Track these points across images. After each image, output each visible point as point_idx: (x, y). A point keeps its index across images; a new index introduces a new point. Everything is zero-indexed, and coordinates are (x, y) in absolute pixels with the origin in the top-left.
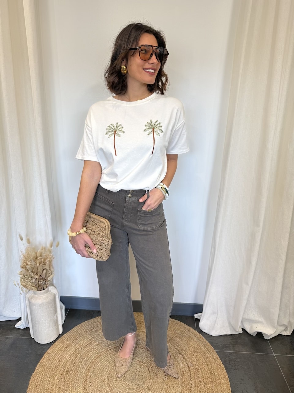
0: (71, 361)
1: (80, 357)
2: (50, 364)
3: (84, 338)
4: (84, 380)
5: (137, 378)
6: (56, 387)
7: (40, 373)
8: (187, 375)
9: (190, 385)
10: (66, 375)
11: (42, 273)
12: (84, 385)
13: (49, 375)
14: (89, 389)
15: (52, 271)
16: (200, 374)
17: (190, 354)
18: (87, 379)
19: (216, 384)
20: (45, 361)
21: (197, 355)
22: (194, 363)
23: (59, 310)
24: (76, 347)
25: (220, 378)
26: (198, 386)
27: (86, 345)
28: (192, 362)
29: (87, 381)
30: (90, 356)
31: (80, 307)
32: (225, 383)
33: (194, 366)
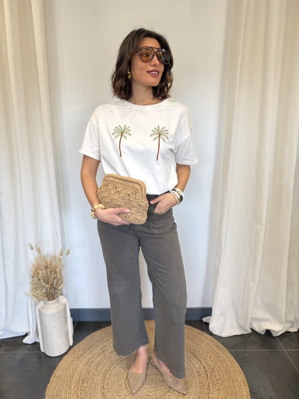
0: (85, 370)
1: (94, 366)
2: (65, 374)
3: (96, 347)
4: (101, 387)
5: (154, 381)
6: (73, 395)
7: (56, 383)
8: (204, 375)
9: (207, 384)
10: (83, 384)
11: (53, 281)
12: (102, 392)
14: (108, 395)
15: (62, 280)
16: (216, 373)
17: (204, 356)
18: (105, 385)
19: (233, 381)
20: (59, 371)
21: (210, 356)
22: (208, 363)
23: (70, 321)
24: (89, 357)
25: (236, 375)
26: (215, 384)
27: (99, 353)
28: (207, 362)
29: (105, 387)
30: (104, 364)
31: (87, 318)
32: (242, 380)
33: (209, 366)
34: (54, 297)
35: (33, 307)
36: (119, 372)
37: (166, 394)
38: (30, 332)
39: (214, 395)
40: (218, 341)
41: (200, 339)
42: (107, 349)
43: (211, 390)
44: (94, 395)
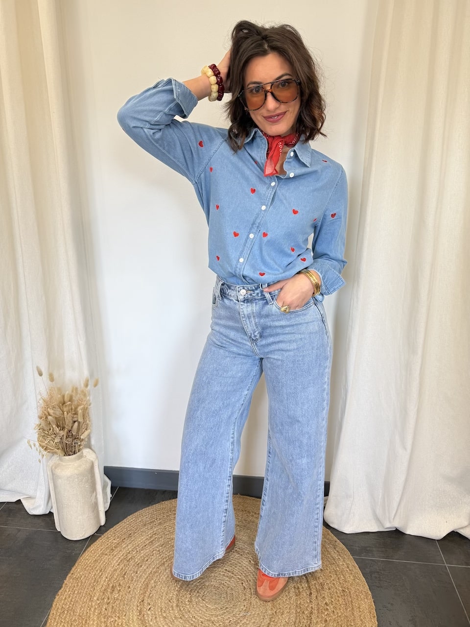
0: (120, 570)
3: (141, 534)
4: (140, 601)
5: (224, 597)
6: (94, 611)
8: (305, 594)
9: (309, 609)
10: (111, 593)
11: (72, 427)
13: (85, 592)
14: (148, 614)
15: (87, 425)
16: (326, 593)
18: (145, 598)
19: (353, 609)
24: (128, 549)
25: (360, 599)
26: (322, 611)
27: (145, 544)
29: (145, 601)
30: (150, 563)
32: (367, 607)
34: (74, 450)
40: (338, 538)
44: (126, 612)
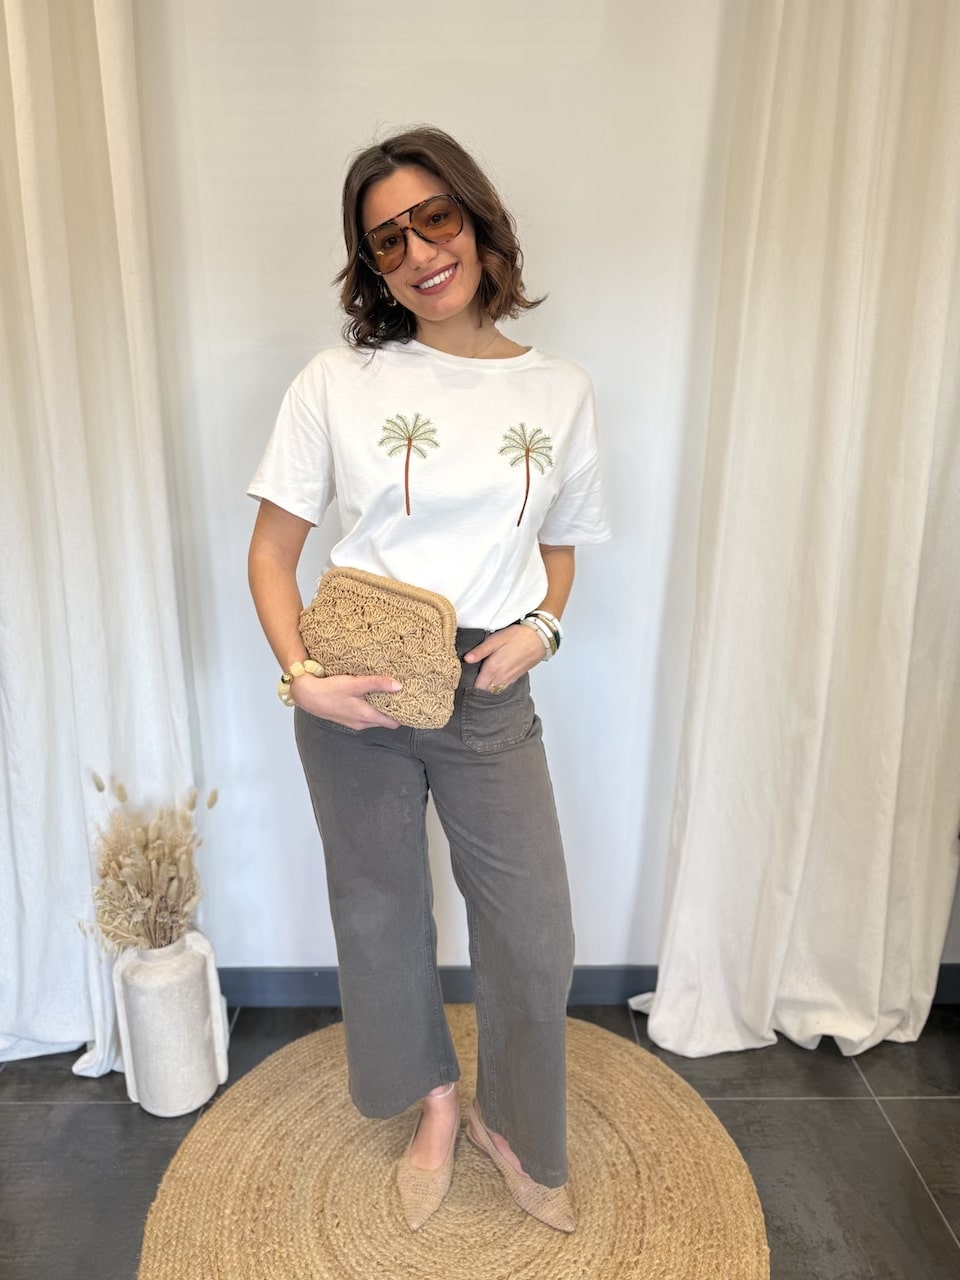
0: (267, 1157)
1: (294, 1147)
2: (203, 1172)
3: (300, 1088)
4: (316, 1211)
5: (477, 1192)
6: (230, 1237)
7: (175, 1200)
8: (628, 1174)
9: (639, 1200)
10: (258, 1201)
11: (167, 889)
12: (317, 1226)
13: (204, 1203)
14: (335, 1235)
15: (194, 885)
16: (665, 1170)
17: (629, 1115)
18: (326, 1205)
19: (717, 1193)
20: (185, 1163)
21: (650, 1114)
22: (643, 1138)
23: (218, 1006)
24: (278, 1118)
25: (727, 1176)
26: (662, 1203)
27: (309, 1107)
28: (638, 1135)
29: (326, 1211)
30: (324, 1140)
31: (274, 999)
32: (742, 1189)
33: (644, 1146)
34: (169, 935)
35: (104, 966)
36: (369, 1166)
37: (512, 1232)
38: (94, 1042)
39: (658, 1234)
40: (673, 1069)
41: (621, 1063)
42: (335, 1093)
43: (650, 1220)
44: (293, 1234)
